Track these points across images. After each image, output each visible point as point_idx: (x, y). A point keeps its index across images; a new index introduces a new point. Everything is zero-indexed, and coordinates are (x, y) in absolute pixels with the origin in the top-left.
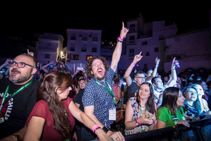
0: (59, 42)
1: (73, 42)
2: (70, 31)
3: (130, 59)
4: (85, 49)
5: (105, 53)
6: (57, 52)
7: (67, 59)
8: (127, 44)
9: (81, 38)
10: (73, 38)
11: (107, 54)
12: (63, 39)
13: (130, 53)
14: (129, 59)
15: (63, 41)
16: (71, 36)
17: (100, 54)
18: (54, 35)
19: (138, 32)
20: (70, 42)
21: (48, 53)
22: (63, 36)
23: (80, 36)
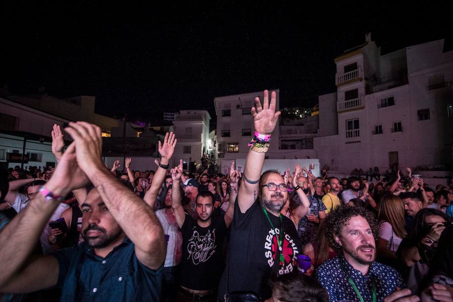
0: (203, 123)
1: (226, 119)
2: (220, 102)
3: (348, 143)
4: (249, 131)
5: (288, 136)
6: (202, 142)
7: (218, 152)
8: (338, 110)
9: (240, 111)
10: (227, 113)
11: (293, 135)
12: (209, 117)
13: (349, 129)
14: (346, 143)
15: (208, 121)
16: (223, 111)
17: (279, 138)
18: (195, 113)
19: (366, 79)
20: (222, 120)
21: (188, 144)
22: (208, 112)
23: (238, 107)
